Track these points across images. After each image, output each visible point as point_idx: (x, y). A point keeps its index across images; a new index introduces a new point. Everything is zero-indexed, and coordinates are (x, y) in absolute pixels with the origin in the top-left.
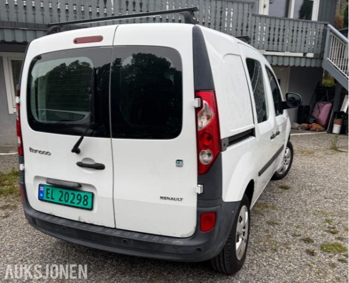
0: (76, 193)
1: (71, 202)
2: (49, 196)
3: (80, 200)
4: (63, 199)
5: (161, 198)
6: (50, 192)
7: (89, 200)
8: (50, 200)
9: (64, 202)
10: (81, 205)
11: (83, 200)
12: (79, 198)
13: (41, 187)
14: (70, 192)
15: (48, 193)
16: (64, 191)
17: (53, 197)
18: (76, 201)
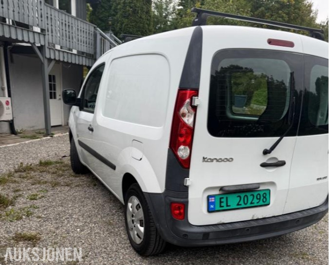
0: (255, 194)
1: (251, 203)
2: (224, 204)
3: (260, 199)
4: (242, 202)
5: (318, 179)
6: (224, 200)
7: (267, 197)
8: (225, 208)
9: (243, 206)
10: (261, 203)
11: (262, 198)
12: (258, 197)
13: (210, 199)
14: (248, 194)
15: (221, 202)
16: (242, 195)
17: (229, 205)
18: (255, 201)
